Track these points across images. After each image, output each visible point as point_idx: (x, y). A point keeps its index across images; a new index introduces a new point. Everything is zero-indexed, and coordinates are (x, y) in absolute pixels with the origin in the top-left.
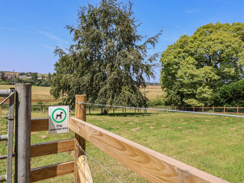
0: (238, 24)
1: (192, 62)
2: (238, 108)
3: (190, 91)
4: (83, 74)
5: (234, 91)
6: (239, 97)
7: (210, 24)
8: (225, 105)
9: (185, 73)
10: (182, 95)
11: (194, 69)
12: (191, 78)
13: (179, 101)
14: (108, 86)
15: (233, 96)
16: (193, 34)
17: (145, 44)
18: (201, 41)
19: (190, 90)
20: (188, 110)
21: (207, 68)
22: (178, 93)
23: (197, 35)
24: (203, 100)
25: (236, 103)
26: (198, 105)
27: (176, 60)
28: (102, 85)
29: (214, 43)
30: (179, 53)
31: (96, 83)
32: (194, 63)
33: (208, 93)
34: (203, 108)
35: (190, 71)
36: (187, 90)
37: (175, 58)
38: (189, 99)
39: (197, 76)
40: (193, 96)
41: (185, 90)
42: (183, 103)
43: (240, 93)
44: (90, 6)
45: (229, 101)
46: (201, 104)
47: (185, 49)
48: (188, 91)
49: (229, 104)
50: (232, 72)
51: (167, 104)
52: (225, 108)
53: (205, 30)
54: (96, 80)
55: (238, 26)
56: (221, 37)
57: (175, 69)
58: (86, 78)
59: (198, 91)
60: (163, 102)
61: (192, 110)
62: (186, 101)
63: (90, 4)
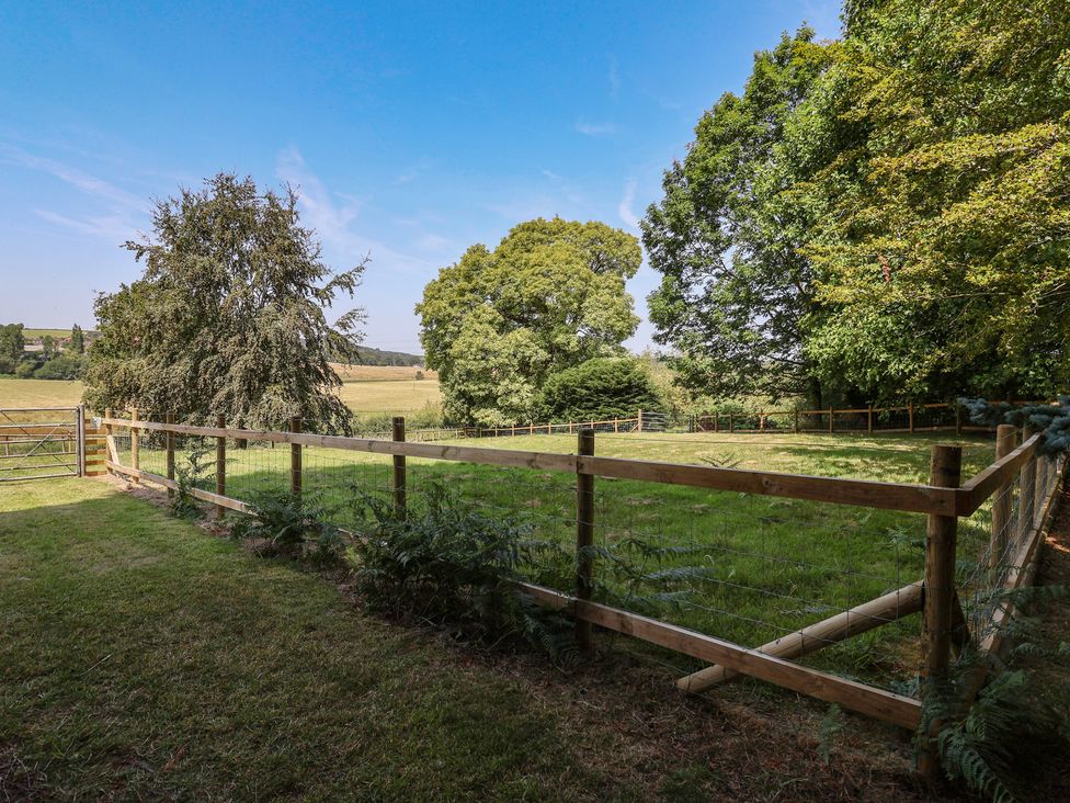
0: (597, 227)
1: (490, 318)
3: (483, 390)
4: (172, 360)
5: (565, 387)
6: (574, 402)
7: (540, 219)
8: (552, 421)
9: (470, 346)
10: (471, 401)
11: (493, 334)
12: (483, 358)
13: (463, 415)
14: (236, 385)
15: (564, 398)
16: (499, 245)
18: (513, 264)
19: (483, 386)
20: (485, 434)
21: (521, 334)
22: (462, 394)
23: (507, 249)
24: (510, 410)
25: (570, 414)
26: (502, 423)
27: (454, 312)
28: (222, 385)
29: (533, 275)
30: (462, 293)
31: (205, 380)
32: (495, 318)
33: (523, 393)
34: (513, 429)
35: (480, 341)
36: (476, 388)
37: (452, 304)
38: (482, 410)
39: (496, 354)
40: (489, 400)
41: (472, 387)
42: (473, 421)
43: (574, 392)
44: (186, 196)
45: (559, 411)
46: (508, 421)
47: (474, 283)
48: (480, 389)
49: (559, 417)
51: (447, 424)
52: (550, 426)
53: (524, 235)
54: (205, 373)
55: (593, 233)
56: (548, 261)
57: (452, 333)
58: (181, 368)
59: (500, 389)
60: (439, 420)
61: (492, 434)
62: (476, 416)
63: (186, 191)
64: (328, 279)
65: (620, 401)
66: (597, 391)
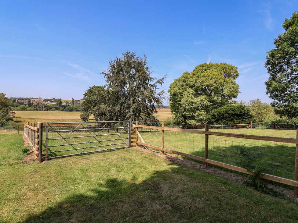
0: (224, 64)
1: (192, 92)
2: (222, 125)
3: (190, 114)
4: (114, 105)
5: (220, 113)
6: (223, 118)
7: (205, 64)
8: (215, 124)
9: (187, 101)
10: (185, 117)
11: (193, 97)
12: (191, 105)
13: (183, 122)
14: (131, 113)
15: (219, 117)
16: (193, 71)
17: (155, 83)
18: (198, 77)
19: (191, 113)
20: (190, 128)
21: (202, 97)
22: (183, 115)
23: (195, 72)
24: (200, 120)
25: (221, 122)
26: (197, 124)
27: (181, 91)
28: (128, 112)
29: (207, 79)
30: (183, 85)
31: (123, 111)
32: (193, 93)
33: (203, 115)
34: (200, 126)
35: (190, 99)
36: (188, 114)
37: (179, 89)
38: (190, 120)
39: (195, 103)
40: (193, 118)
41: (187, 114)
42: (186, 123)
43: (223, 115)
44: (117, 59)
45: (217, 121)
46: (198, 124)
47: (186, 82)
48: (189, 114)
49: (217, 123)
50: (219, 100)
51: (175, 124)
52: (214, 126)
53: (201, 68)
54: (123, 109)
55: (224, 66)
56: (211, 75)
57: (180, 97)
58: (117, 108)
59: (196, 114)
60: (172, 123)
61: (192, 128)
62: (188, 122)
63: (117, 57)
64: (155, 81)
65: (241, 118)
66: (232, 115)
